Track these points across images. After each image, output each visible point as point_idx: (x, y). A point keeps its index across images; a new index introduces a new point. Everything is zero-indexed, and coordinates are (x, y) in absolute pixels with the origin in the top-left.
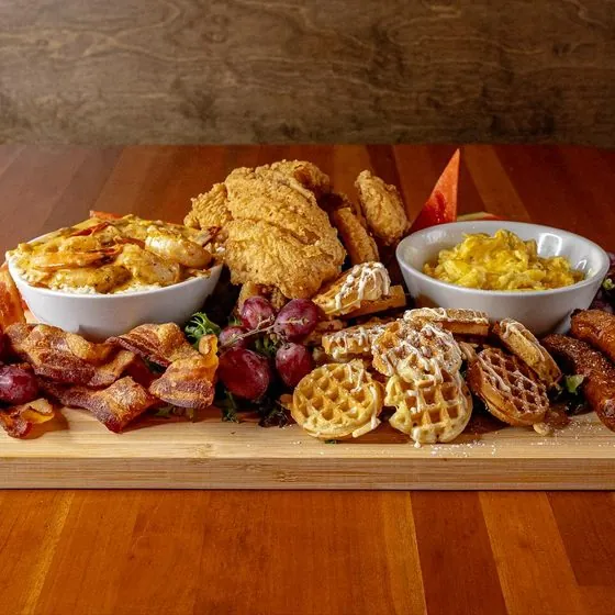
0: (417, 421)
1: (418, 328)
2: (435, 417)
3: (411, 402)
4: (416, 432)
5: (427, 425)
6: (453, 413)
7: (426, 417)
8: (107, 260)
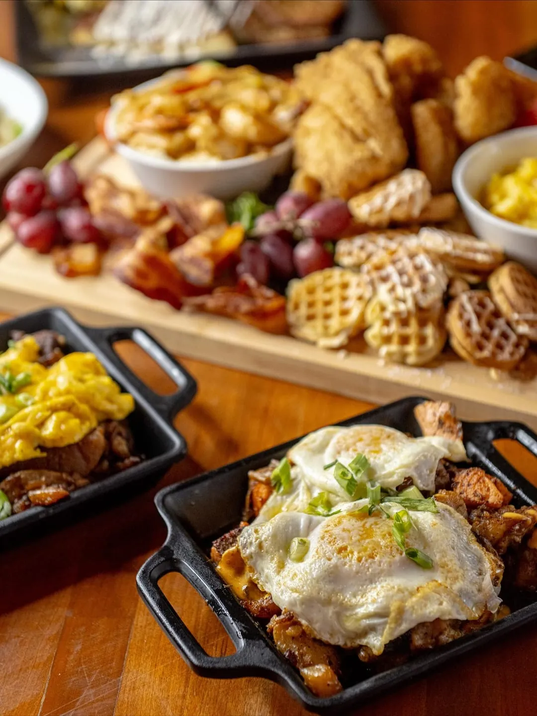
0: (387, 340)
1: (412, 256)
2: (404, 340)
3: (387, 323)
4: (384, 350)
5: (394, 347)
6: (422, 340)
7: (395, 339)
8: (182, 126)
